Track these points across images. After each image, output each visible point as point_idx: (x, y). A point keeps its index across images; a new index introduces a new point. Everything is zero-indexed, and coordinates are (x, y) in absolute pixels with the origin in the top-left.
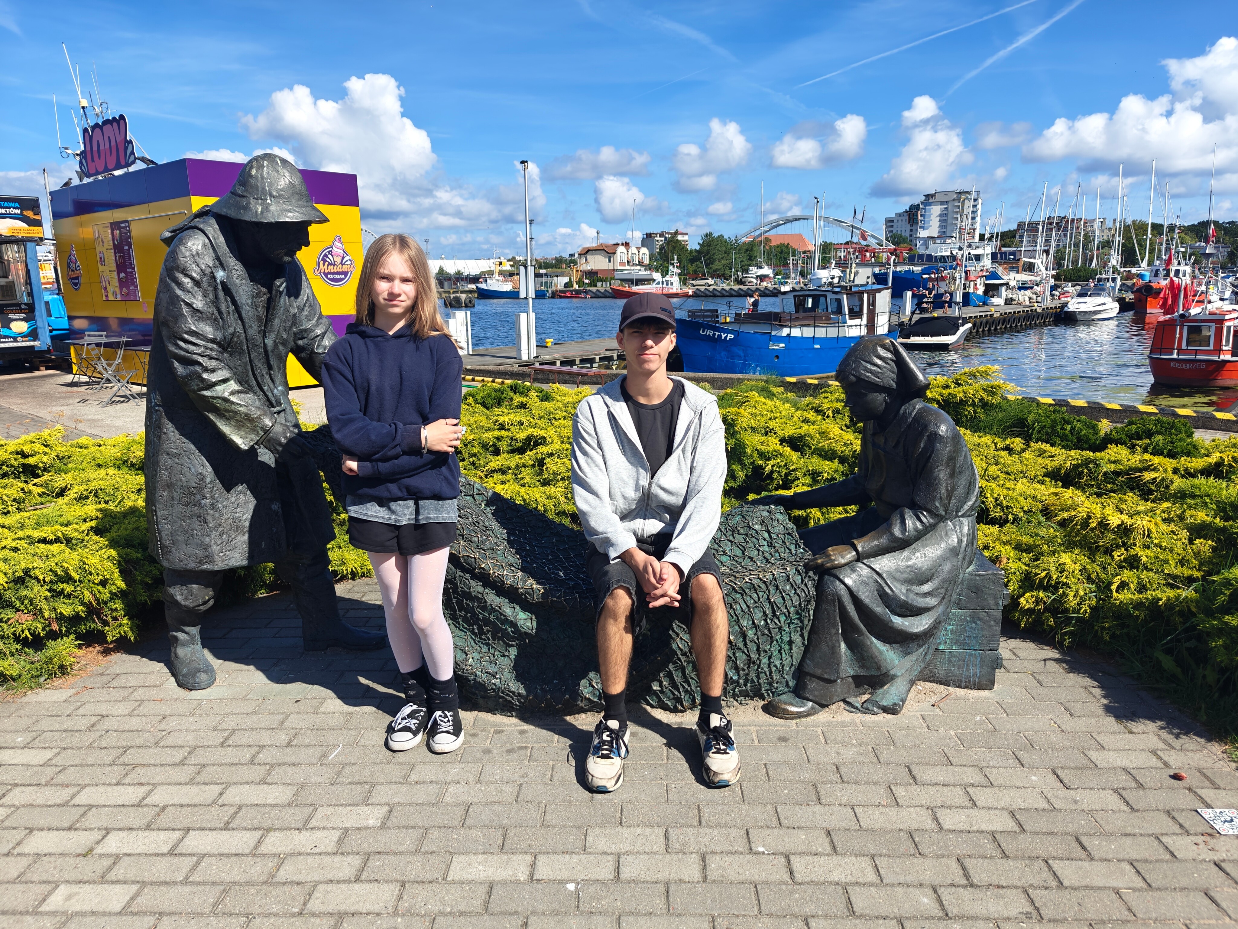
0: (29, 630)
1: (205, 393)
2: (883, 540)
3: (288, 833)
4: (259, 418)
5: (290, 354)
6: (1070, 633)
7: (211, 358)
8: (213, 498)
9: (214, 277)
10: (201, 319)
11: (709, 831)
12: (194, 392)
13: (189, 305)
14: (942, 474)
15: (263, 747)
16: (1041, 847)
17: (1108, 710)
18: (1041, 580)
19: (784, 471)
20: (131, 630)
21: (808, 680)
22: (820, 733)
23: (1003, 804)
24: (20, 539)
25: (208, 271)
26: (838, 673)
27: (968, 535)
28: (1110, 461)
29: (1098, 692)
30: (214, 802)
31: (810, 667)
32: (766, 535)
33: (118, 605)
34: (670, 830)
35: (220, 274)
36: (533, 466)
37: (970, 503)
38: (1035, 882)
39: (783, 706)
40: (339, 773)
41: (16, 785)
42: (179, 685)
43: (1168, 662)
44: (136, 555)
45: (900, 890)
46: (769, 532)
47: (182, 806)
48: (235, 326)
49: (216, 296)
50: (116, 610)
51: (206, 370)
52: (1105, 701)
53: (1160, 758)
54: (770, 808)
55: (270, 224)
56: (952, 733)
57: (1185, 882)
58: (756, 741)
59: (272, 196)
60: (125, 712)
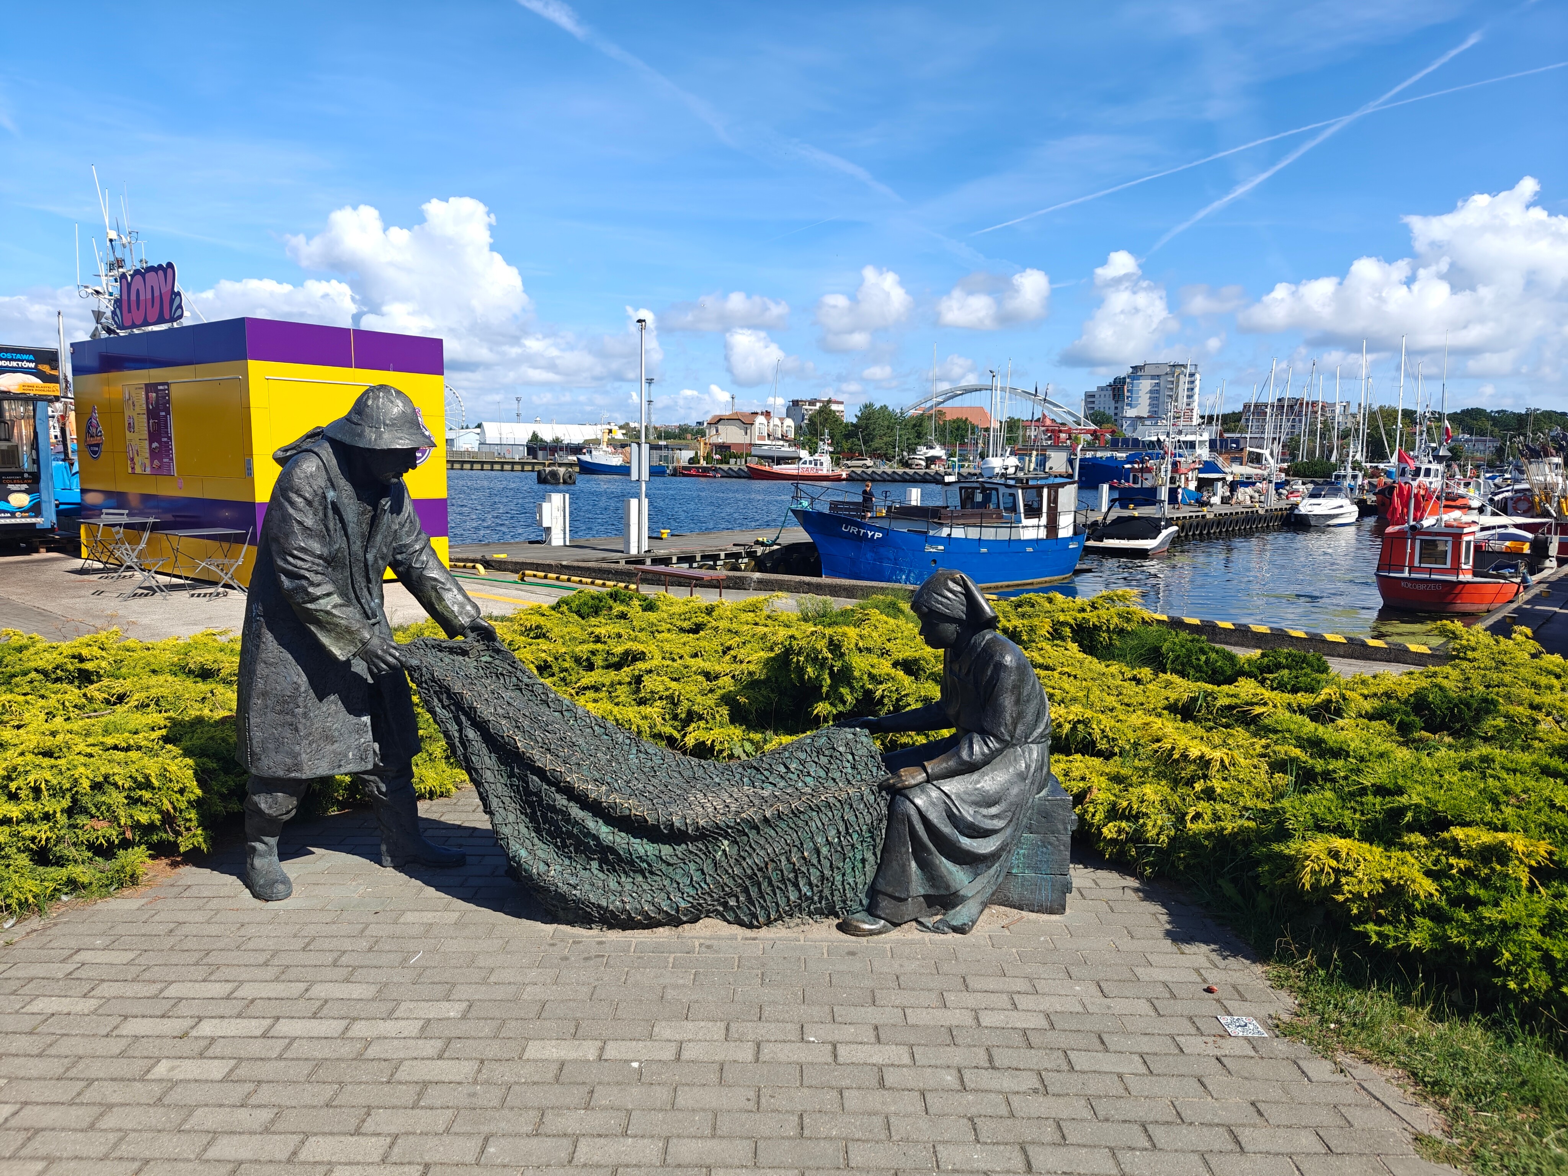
0: (104, 837)
1: (309, 606)
2: (952, 763)
3: (374, 1022)
4: (358, 630)
5: (388, 568)
6: (1152, 864)
7: (317, 573)
8: (305, 707)
9: (325, 497)
10: (311, 536)
11: (766, 1025)
12: (299, 604)
13: (299, 523)
14: (1008, 702)
15: (344, 952)
16: (1063, 1041)
17: (1168, 934)
18: (1124, 810)
19: (895, 696)
20: (205, 841)
21: (880, 898)
22: (888, 949)
23: (1042, 1008)
24: (94, 745)
25: (320, 492)
26: (908, 891)
27: (1037, 761)
28: (1228, 695)
29: (1165, 918)
30: (301, 996)
31: (881, 885)
32: (850, 757)
33: (193, 815)
34: (732, 1024)
35: (331, 495)
36: (630, 683)
37: (1039, 730)
38: (1049, 1066)
39: (855, 923)
40: (420, 975)
41: (103, 981)
42: (254, 896)
43: (1229, 889)
44: (212, 765)
45: (929, 1070)
46: (853, 754)
47: (270, 999)
48: (340, 542)
49: (325, 515)
50: (190, 820)
51: (312, 584)
52: (1168, 927)
53: (1201, 975)
54: (827, 1009)
55: (383, 451)
56: (1014, 950)
57: (1183, 1070)
58: (826, 955)
59: (385, 425)
60: (201, 920)
